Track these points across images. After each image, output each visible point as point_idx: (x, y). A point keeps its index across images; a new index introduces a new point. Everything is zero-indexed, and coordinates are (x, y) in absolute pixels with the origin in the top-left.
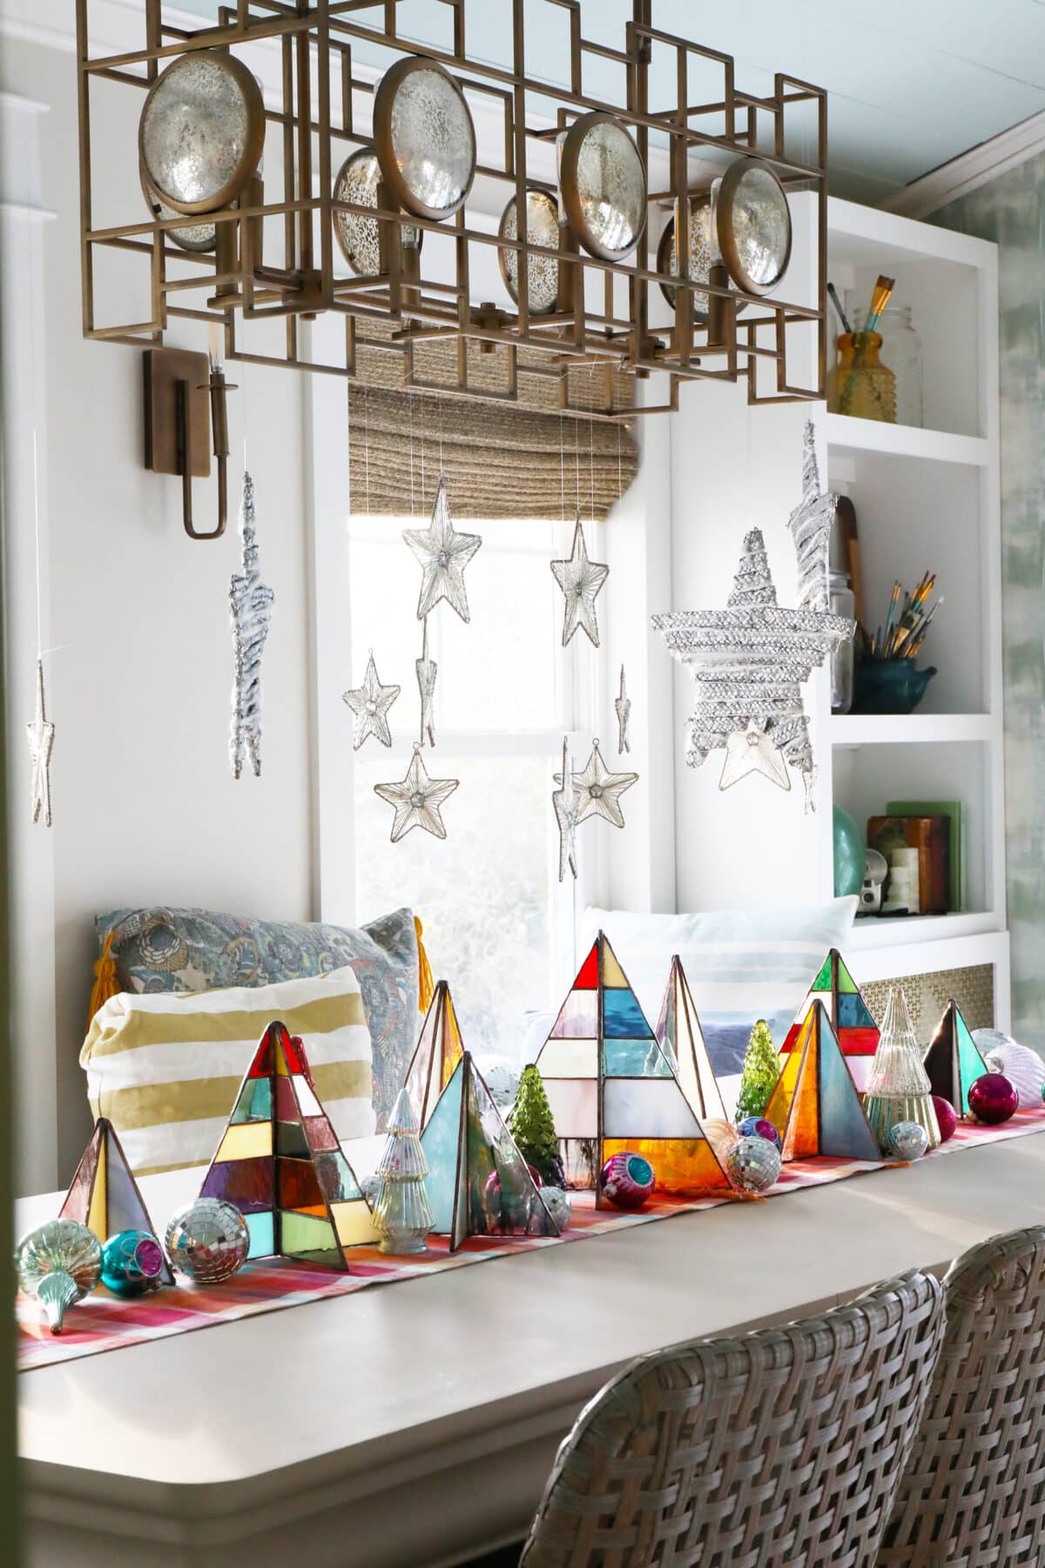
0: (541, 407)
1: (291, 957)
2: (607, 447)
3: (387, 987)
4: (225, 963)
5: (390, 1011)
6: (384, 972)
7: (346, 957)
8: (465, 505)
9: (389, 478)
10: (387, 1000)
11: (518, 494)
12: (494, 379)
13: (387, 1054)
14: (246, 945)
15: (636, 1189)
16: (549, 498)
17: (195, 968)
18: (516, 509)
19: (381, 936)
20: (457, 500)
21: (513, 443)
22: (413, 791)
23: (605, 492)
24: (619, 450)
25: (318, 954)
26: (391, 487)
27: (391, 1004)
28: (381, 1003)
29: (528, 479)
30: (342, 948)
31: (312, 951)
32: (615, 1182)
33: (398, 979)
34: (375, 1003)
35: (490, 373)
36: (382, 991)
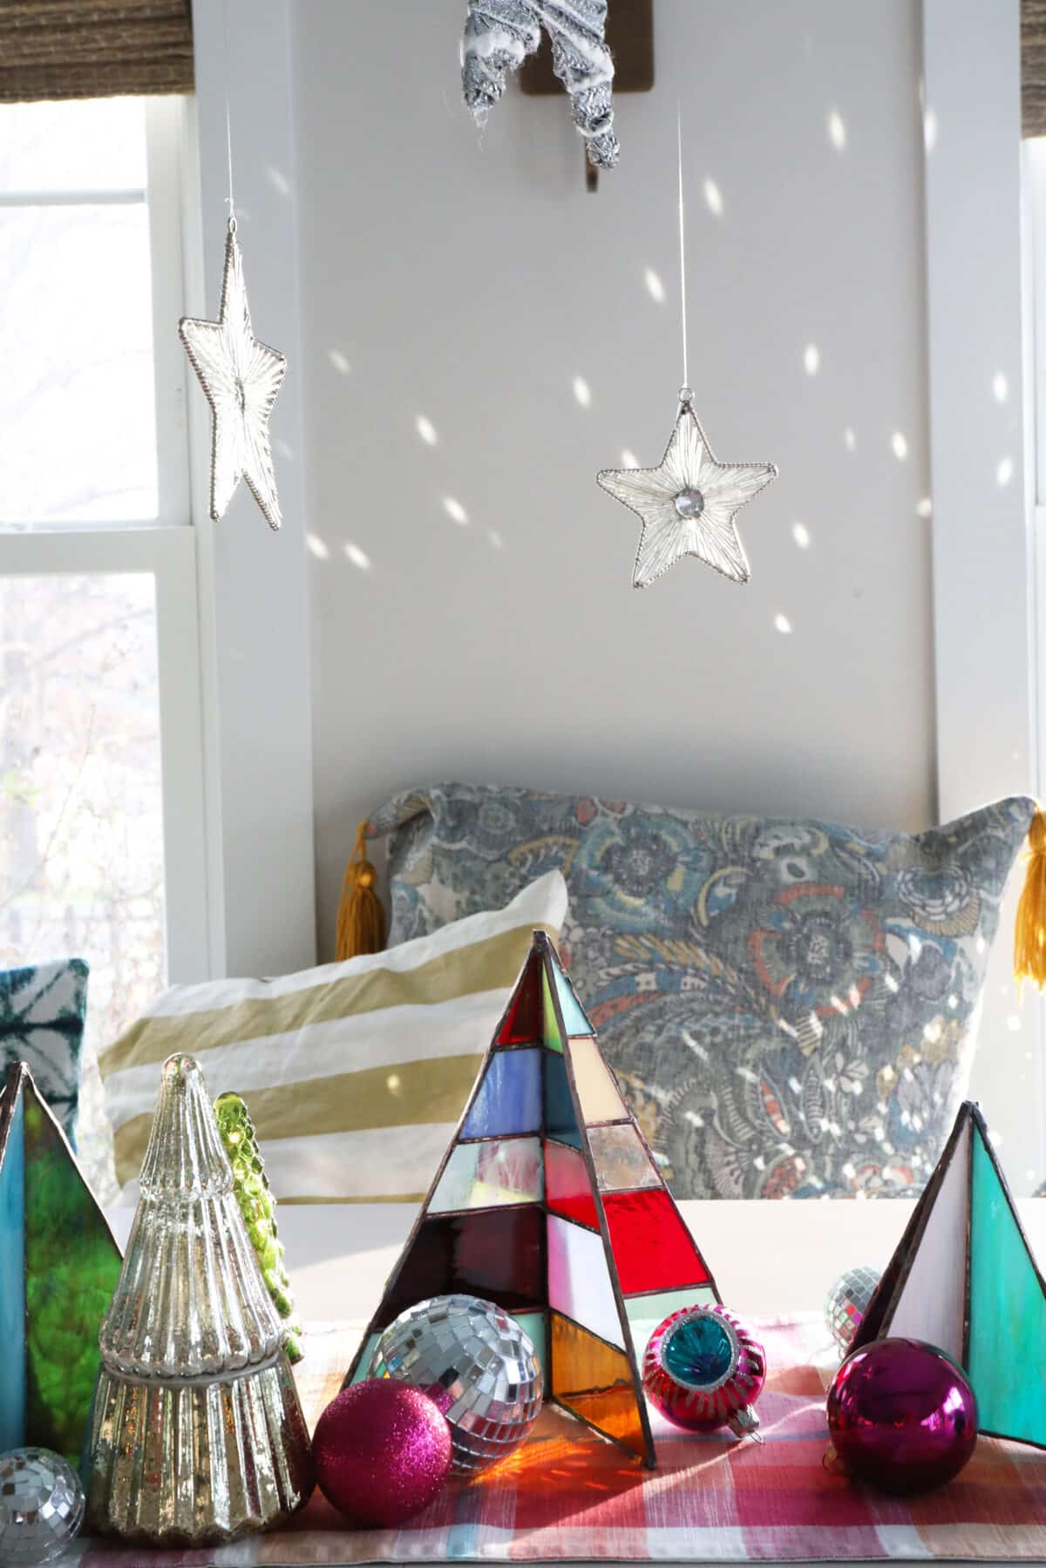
1: (642, 872)
3: (856, 934)
4: (496, 877)
5: (847, 976)
6: (861, 907)
10: (848, 955)
14: (555, 849)
17: (442, 882)
19: (935, 844)
25: (712, 871)
27: (857, 962)
28: (828, 961)
30: (783, 864)
31: (705, 863)
33: (890, 921)
34: (812, 958)
36: (843, 941)
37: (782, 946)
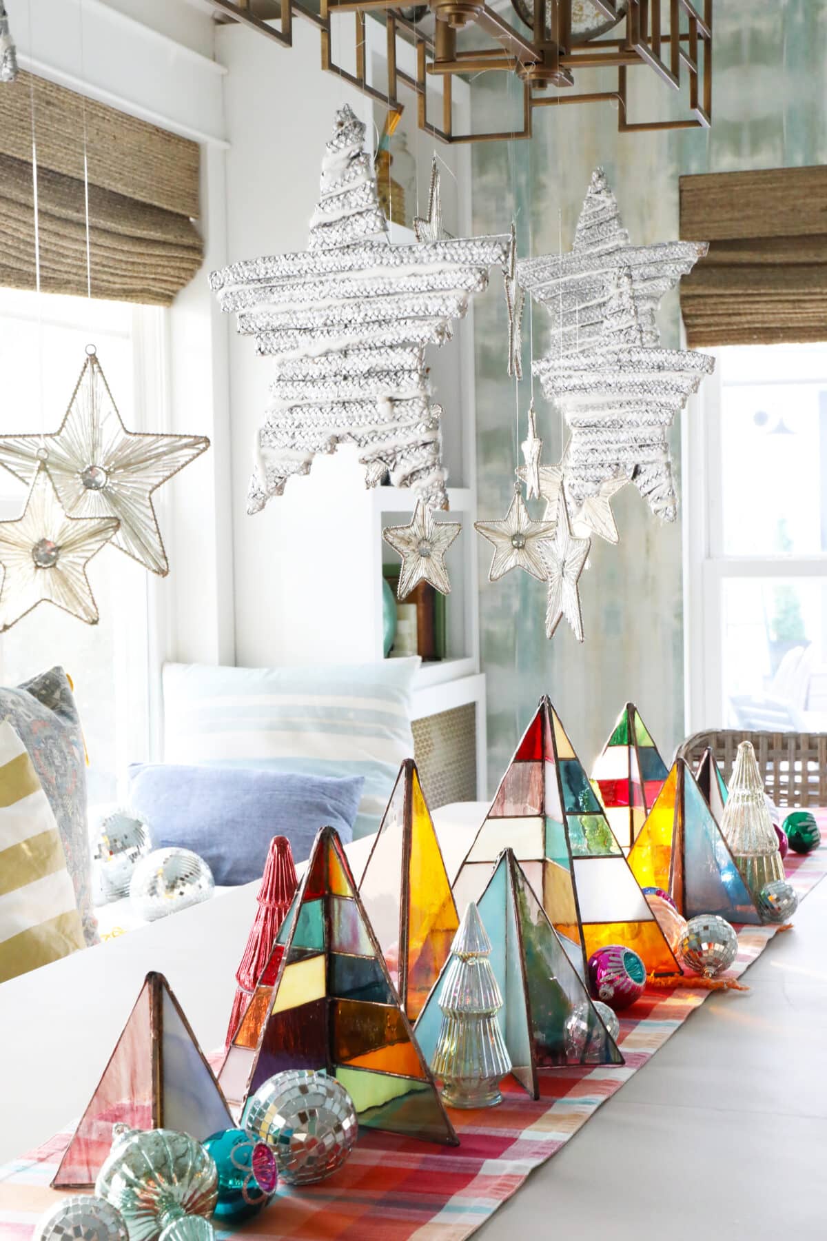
0: (134, 193)
2: (182, 237)
3: (63, 744)
5: (70, 770)
6: (60, 731)
7: (27, 719)
8: (69, 282)
9: (15, 248)
10: (66, 759)
11: (112, 274)
12: (99, 161)
13: (72, 813)
15: (634, 987)
16: (134, 281)
18: (107, 289)
19: (41, 695)
20: (66, 276)
21: (113, 225)
22: (419, 536)
23: (176, 280)
24: (188, 241)
26: (14, 257)
27: (70, 763)
28: (61, 763)
29: (121, 261)
30: (20, 710)
32: (611, 982)
33: (70, 738)
34: (57, 762)
35: (97, 155)
36: (61, 751)
37: (47, 758)
